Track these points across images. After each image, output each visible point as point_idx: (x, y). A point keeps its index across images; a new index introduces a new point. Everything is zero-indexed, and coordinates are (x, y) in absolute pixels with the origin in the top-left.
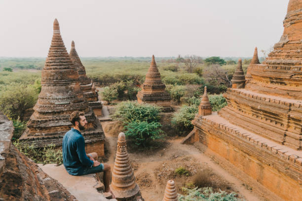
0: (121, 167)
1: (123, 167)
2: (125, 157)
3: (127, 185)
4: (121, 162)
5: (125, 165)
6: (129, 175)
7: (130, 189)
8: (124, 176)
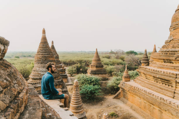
0: (75, 100)
1: (77, 100)
2: (78, 94)
3: (78, 111)
4: (76, 97)
5: (78, 99)
6: (80, 105)
7: (81, 113)
8: (77, 105)
